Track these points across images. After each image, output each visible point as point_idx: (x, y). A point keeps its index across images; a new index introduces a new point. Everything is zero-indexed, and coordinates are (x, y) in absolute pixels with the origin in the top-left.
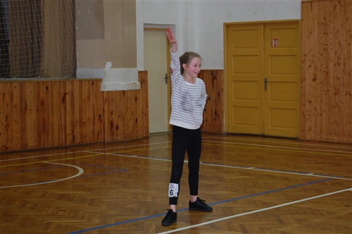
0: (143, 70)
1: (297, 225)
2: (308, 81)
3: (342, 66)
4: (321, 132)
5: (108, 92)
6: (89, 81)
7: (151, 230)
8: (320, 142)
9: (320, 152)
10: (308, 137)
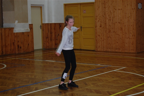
0: (31, 24)
1: (93, 86)
2: (98, 27)
3: (111, 21)
4: (104, 47)
5: (16, 33)
6: (8, 28)
7: (33, 90)
8: (103, 51)
9: (104, 56)
10: (99, 50)
